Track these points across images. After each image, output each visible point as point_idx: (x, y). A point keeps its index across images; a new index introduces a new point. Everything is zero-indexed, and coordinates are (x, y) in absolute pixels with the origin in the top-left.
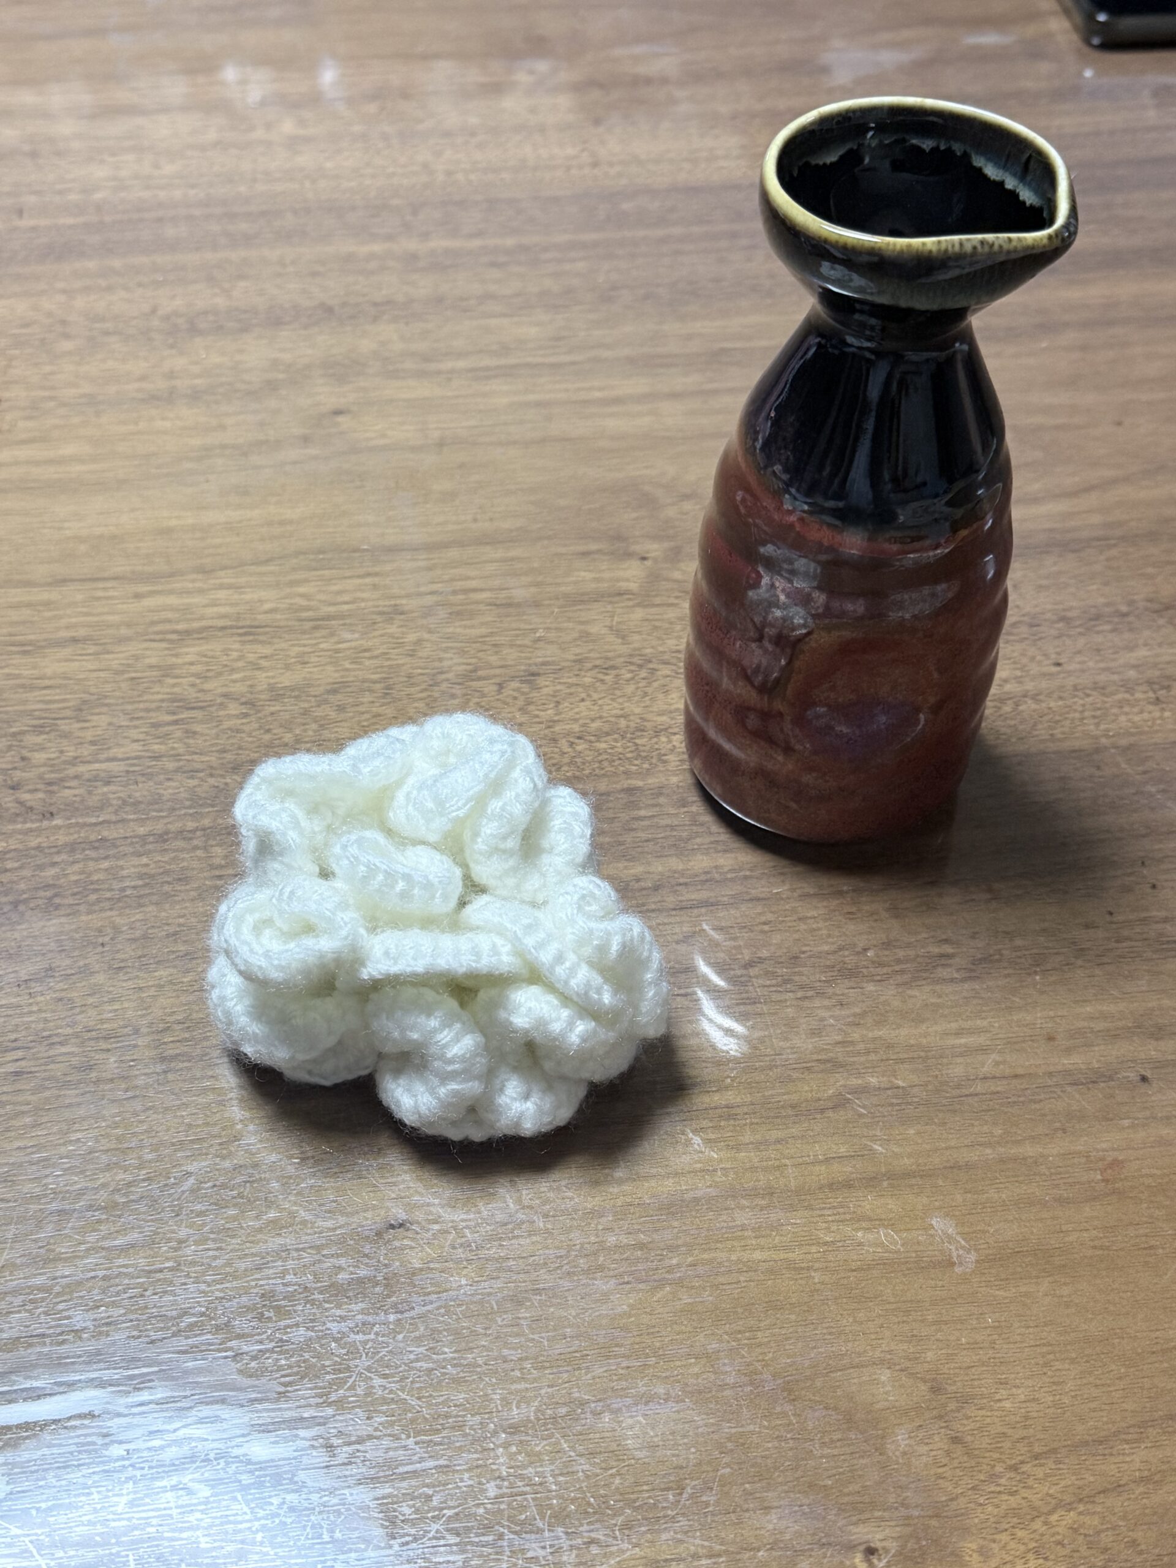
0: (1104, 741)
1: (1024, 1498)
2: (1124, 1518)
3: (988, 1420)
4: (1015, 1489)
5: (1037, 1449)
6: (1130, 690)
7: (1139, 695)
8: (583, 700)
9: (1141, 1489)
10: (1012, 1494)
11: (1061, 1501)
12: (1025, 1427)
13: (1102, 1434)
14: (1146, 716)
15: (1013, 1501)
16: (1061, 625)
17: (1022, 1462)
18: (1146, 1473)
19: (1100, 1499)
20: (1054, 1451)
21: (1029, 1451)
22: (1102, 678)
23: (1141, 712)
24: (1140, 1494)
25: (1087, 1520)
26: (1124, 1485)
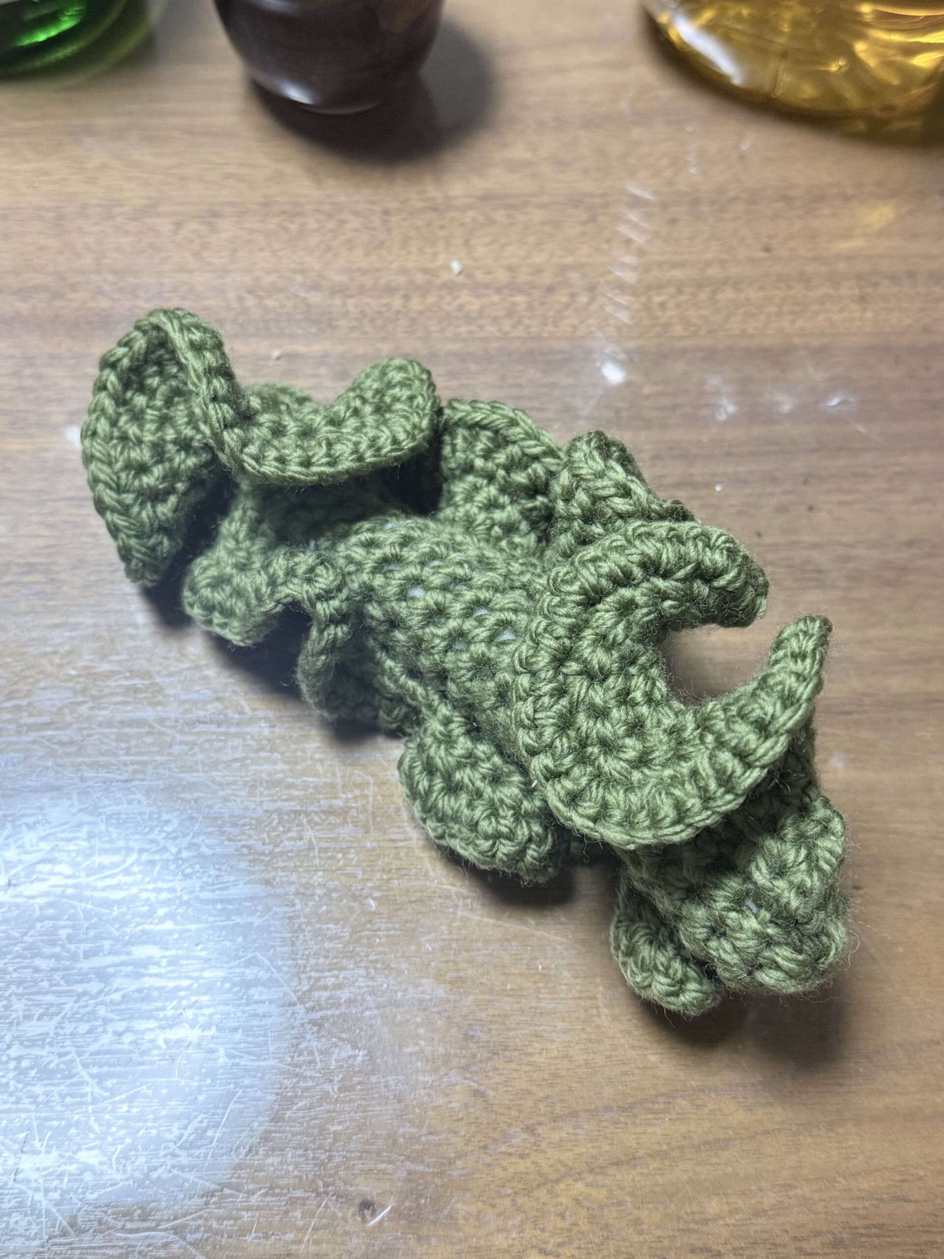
0: (796, 340)
1: (533, 1163)
2: (632, 1194)
3: (515, 1075)
4: (527, 1151)
5: (558, 1109)
6: (836, 284)
7: (844, 291)
8: (262, 250)
9: (657, 1165)
10: (522, 1156)
11: (571, 1169)
12: (551, 1085)
13: (630, 1100)
14: (845, 315)
15: (523, 1165)
16: (780, 205)
17: (540, 1124)
18: (665, 1147)
19: (612, 1170)
20: (574, 1114)
21: (551, 1113)
22: (811, 268)
23: (842, 310)
24: (655, 1169)
25: (594, 1192)
26: (640, 1158)
